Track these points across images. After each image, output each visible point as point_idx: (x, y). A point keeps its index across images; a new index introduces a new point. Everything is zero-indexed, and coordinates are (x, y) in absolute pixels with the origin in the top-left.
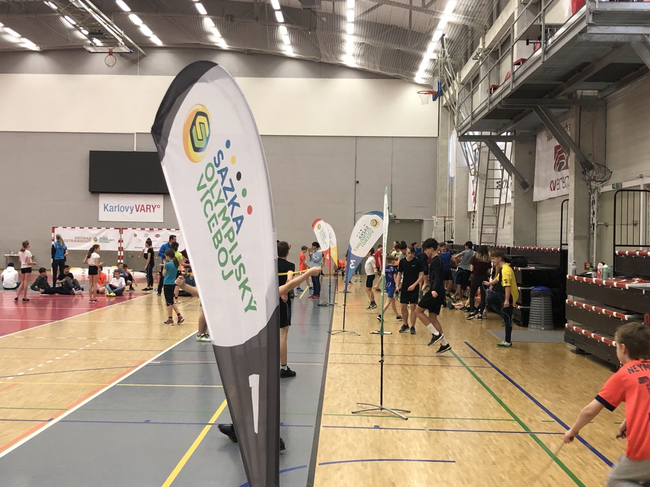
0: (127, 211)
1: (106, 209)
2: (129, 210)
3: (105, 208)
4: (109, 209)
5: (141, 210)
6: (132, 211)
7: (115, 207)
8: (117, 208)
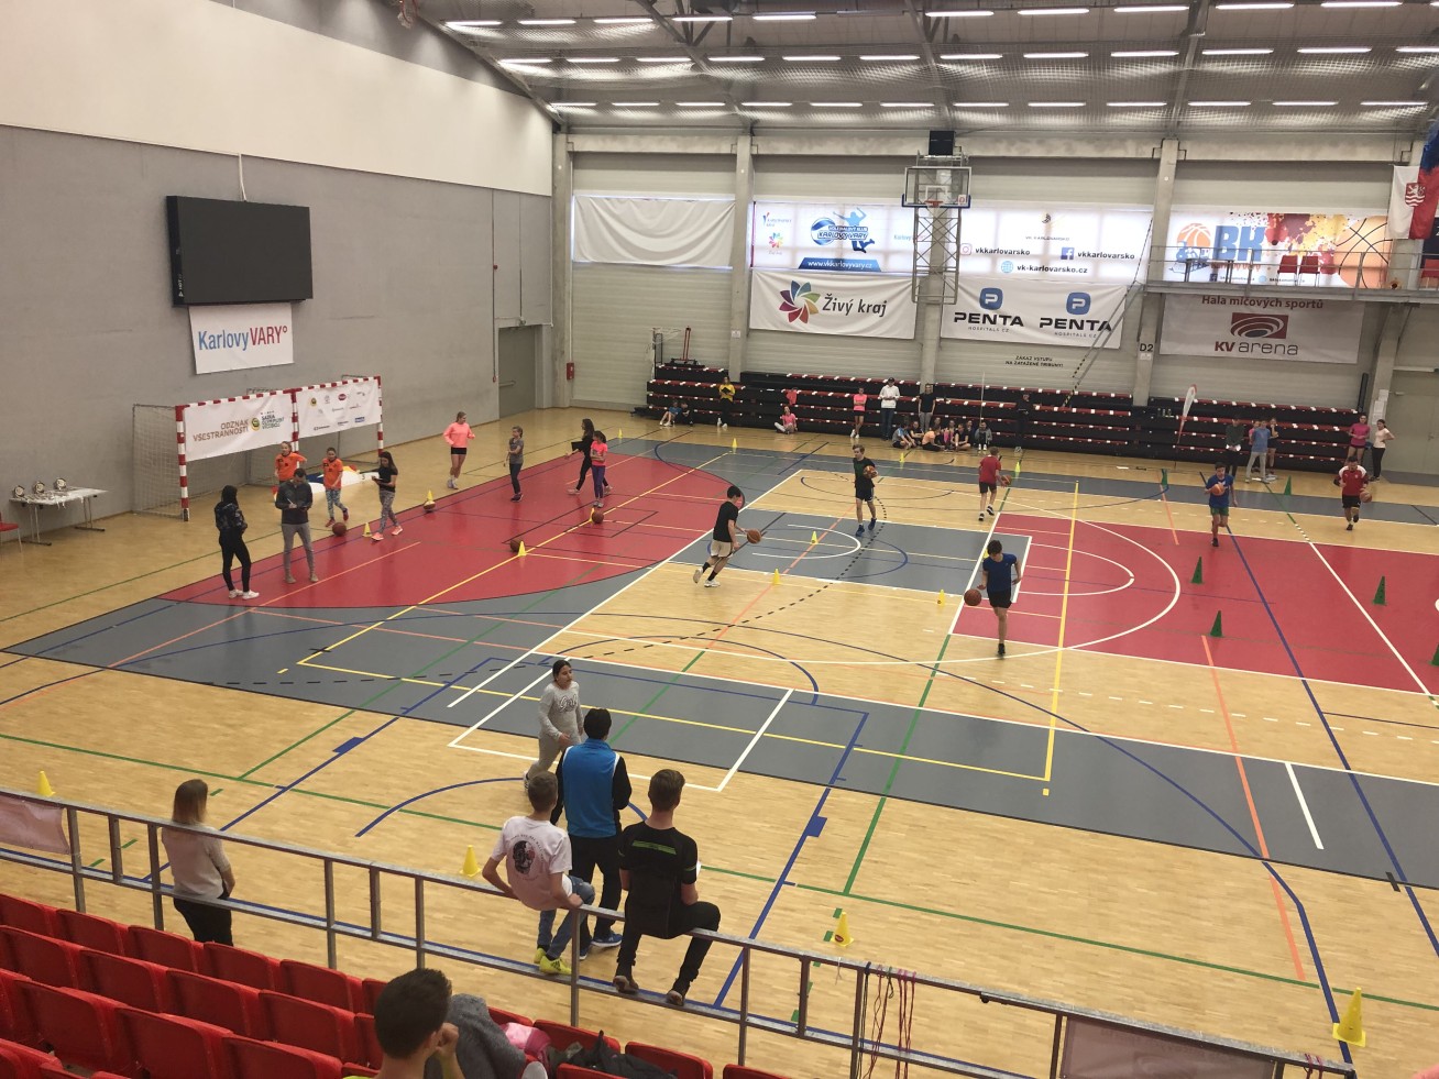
0: (238, 345)
1: (203, 345)
2: (242, 342)
3: (202, 341)
4: (207, 343)
5: (260, 339)
6: (245, 343)
7: (219, 337)
8: (221, 339)
